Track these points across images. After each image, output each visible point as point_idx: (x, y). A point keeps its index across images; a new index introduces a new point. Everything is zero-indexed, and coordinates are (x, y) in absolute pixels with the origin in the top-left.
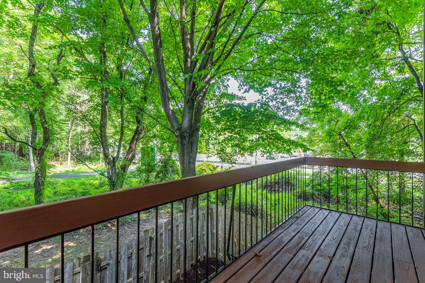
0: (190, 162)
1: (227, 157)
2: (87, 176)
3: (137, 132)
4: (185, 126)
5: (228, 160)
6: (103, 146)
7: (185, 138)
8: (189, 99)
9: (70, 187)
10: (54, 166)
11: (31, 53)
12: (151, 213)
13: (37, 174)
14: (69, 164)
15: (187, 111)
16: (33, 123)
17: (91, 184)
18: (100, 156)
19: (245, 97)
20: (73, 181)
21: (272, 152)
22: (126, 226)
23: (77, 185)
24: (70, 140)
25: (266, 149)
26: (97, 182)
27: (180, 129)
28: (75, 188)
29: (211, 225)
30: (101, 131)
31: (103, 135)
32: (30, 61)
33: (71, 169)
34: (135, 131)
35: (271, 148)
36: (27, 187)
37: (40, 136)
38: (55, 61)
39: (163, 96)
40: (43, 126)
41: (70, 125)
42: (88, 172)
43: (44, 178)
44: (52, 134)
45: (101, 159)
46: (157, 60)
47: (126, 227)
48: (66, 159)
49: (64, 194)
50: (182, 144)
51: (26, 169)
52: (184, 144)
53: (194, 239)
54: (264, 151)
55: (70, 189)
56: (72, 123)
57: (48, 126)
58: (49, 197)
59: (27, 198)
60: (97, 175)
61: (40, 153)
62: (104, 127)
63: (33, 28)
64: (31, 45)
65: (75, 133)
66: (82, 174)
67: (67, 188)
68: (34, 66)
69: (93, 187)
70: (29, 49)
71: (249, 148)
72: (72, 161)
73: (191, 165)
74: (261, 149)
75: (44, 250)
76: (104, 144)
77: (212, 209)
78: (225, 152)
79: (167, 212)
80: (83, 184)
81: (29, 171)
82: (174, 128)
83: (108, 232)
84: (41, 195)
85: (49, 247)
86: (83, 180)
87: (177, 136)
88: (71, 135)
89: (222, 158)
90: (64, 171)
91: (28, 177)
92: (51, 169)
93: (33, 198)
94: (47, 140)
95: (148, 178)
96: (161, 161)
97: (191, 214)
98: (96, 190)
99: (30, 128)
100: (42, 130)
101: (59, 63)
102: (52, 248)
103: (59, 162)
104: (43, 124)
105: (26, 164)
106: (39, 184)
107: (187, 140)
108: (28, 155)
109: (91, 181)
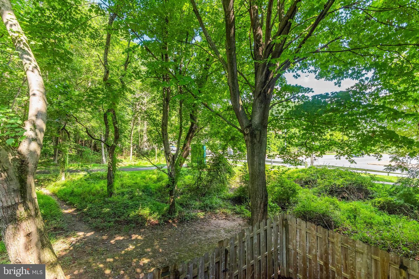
0: (260, 164)
1: (291, 157)
2: (146, 171)
3: (191, 130)
4: (256, 123)
5: (292, 161)
6: (164, 143)
7: (255, 137)
8: (261, 92)
9: (133, 180)
10: (122, 161)
11: (106, 60)
12: (207, 211)
13: (109, 168)
14: (131, 159)
15: (258, 105)
16: (106, 123)
17: (150, 178)
18: (155, 152)
19: (312, 89)
20: (136, 174)
21: (352, 153)
22: (185, 223)
23: (139, 178)
24: (132, 137)
25: (344, 150)
26: (155, 177)
27: (250, 126)
28: (137, 182)
29: (286, 238)
30: (163, 129)
31: (164, 134)
32: (105, 67)
33: (133, 163)
34: (190, 129)
35: (351, 149)
36: (101, 178)
37: (112, 134)
38: (123, 68)
39: (233, 90)
40: (114, 125)
41: (132, 125)
42: (146, 167)
43: (115, 172)
44: (121, 132)
45: (156, 155)
46: (229, 49)
47: (185, 225)
48: (128, 155)
49: (129, 186)
50: (252, 143)
51: (99, 162)
52: (255, 143)
53: (268, 254)
54: (340, 152)
55: (133, 182)
56: (134, 123)
57: (118, 126)
58: (118, 189)
59: (102, 189)
60: (156, 171)
61: (111, 150)
62: (165, 125)
63: (107, 38)
64: (106, 54)
65: (135, 131)
66: (142, 169)
67: (131, 180)
68: (108, 72)
69: (152, 181)
70: (104, 57)
71: (319, 149)
72: (134, 156)
73: (262, 168)
74: (336, 149)
75: (117, 240)
76: (166, 142)
77: (286, 219)
78: (288, 152)
79: (222, 213)
80: (144, 178)
81: (102, 164)
82: (243, 125)
83: (169, 228)
84: (112, 186)
85: (121, 238)
86: (143, 174)
87: (247, 134)
88: (132, 133)
89: (284, 159)
90: (127, 165)
91: (101, 169)
92: (120, 164)
93: (106, 189)
94: (117, 138)
95: (200, 175)
96: (212, 159)
97: (265, 225)
98: (154, 184)
99: (104, 127)
100: (114, 129)
101: (126, 69)
102: (124, 239)
103: (123, 157)
104: (114, 124)
105: (99, 158)
106: (111, 177)
107: (258, 139)
108: (101, 149)
109: (151, 175)
